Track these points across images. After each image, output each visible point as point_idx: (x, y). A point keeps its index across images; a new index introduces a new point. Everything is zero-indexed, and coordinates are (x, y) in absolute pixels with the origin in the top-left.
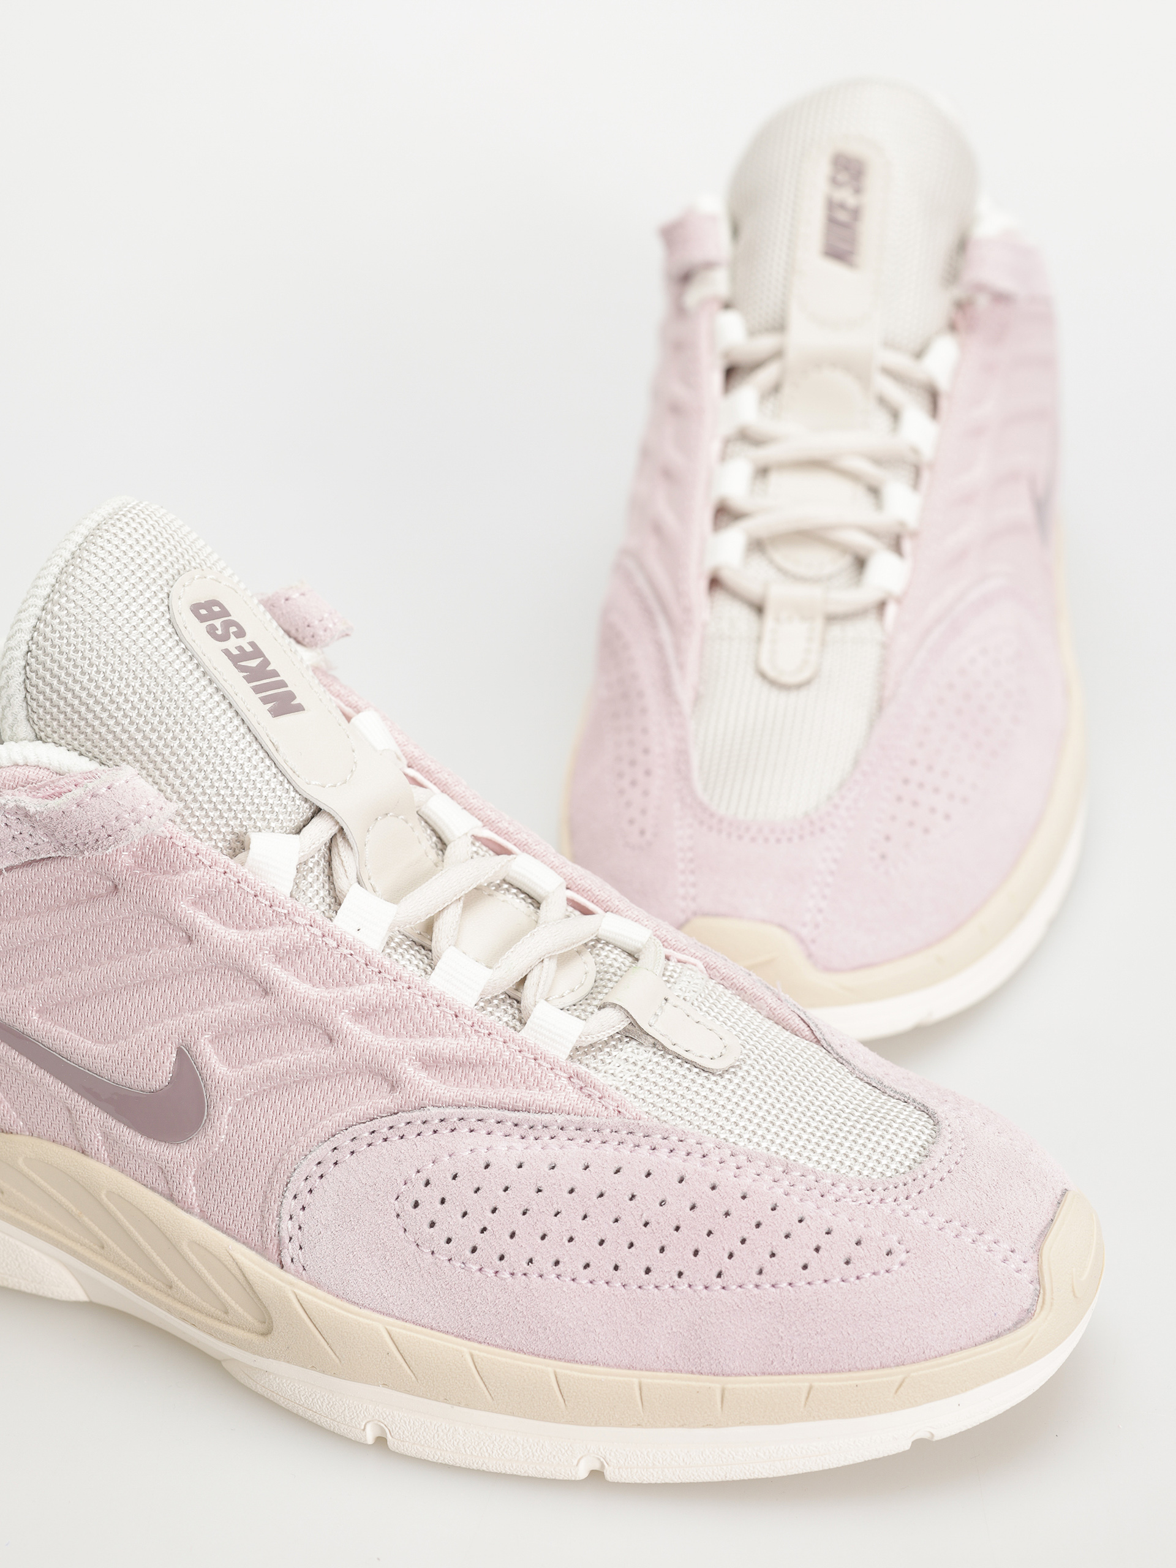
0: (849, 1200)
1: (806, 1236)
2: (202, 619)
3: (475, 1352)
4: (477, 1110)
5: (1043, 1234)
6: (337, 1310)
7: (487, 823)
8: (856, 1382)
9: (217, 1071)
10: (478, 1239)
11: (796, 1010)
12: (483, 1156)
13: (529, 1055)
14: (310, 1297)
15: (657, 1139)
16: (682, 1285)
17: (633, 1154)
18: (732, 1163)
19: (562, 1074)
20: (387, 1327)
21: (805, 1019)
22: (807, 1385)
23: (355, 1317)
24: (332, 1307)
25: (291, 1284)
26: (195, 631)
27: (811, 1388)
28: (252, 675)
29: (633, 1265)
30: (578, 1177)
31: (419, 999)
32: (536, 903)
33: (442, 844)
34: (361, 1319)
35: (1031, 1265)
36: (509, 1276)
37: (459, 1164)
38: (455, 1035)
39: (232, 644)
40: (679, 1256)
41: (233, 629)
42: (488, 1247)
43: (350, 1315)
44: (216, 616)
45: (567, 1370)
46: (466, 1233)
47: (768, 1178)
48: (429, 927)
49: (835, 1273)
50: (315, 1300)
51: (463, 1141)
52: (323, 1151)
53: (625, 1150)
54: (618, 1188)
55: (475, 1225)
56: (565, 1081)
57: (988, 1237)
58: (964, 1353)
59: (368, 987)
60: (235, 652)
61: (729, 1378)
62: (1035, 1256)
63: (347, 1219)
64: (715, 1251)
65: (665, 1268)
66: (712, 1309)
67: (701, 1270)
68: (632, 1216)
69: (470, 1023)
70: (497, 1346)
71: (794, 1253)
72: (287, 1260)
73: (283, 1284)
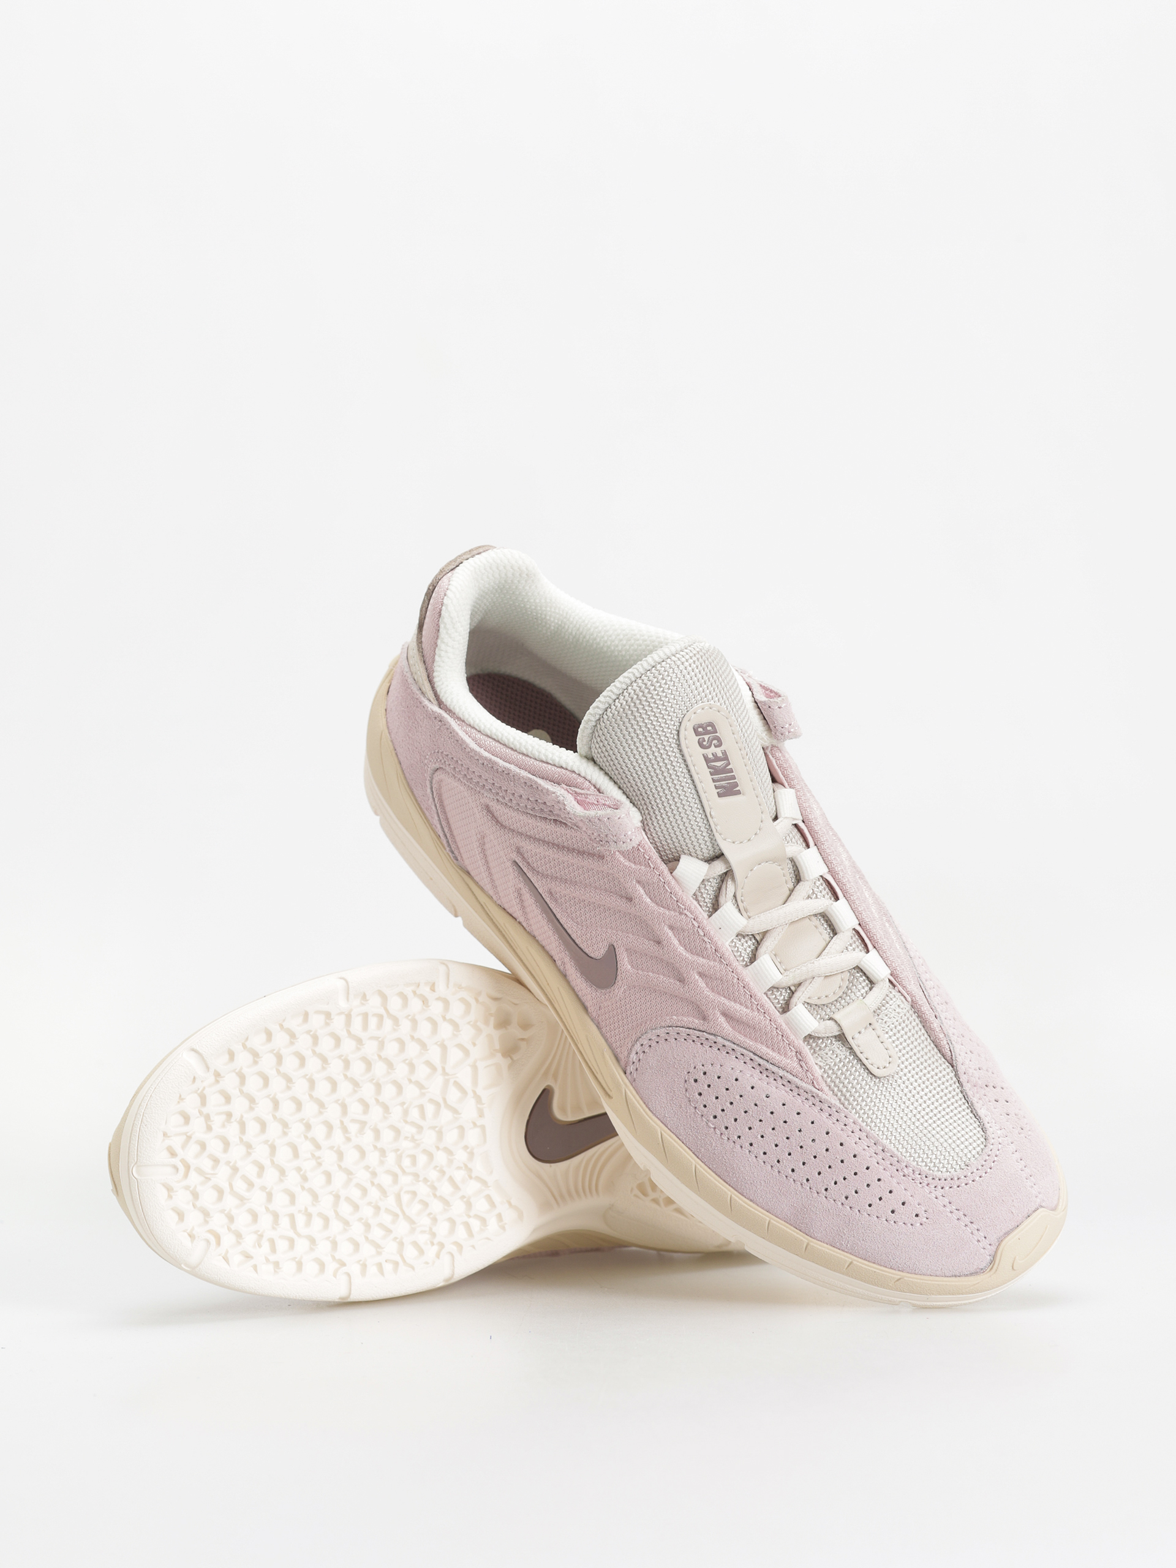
0: (910, 1178)
1: (878, 1189)
2: (697, 733)
3: (698, 1166)
4: (742, 1050)
5: (1007, 1234)
6: (642, 1110)
7: (831, 871)
8: (875, 1270)
9: (625, 967)
10: (719, 1113)
11: (950, 1044)
12: (737, 1074)
13: (780, 1033)
14: (632, 1097)
15: (825, 1106)
16: (807, 1186)
17: (810, 1108)
18: (858, 1134)
19: (793, 1049)
20: (662, 1132)
21: (952, 1050)
22: (850, 1260)
23: (648, 1118)
24: (640, 1108)
25: (626, 1085)
26: (690, 741)
27: (851, 1263)
28: (715, 771)
29: (787, 1163)
30: (778, 1108)
31: (735, 980)
32: (834, 932)
33: (798, 879)
34: (651, 1121)
35: (994, 1248)
36: (727, 1139)
37: (723, 1073)
38: (747, 1007)
39: (709, 752)
40: (810, 1171)
41: (715, 742)
42: (721, 1122)
43: (647, 1116)
44: (707, 733)
45: (737, 1197)
46: (715, 1107)
47: (872, 1150)
48: (764, 934)
49: (883, 1215)
50: (634, 1100)
51: (731, 1062)
52: (662, 1032)
53: (807, 1104)
54: (795, 1121)
55: (720, 1106)
56: (794, 1054)
57: (975, 1226)
58: (937, 1278)
59: (712, 963)
60: (710, 756)
61: (813, 1240)
62: (997, 1244)
63: (662, 1070)
64: (828, 1177)
65: (802, 1172)
66: (816, 1205)
67: (819, 1183)
68: (796, 1138)
69: (756, 1003)
70: (710, 1168)
71: (867, 1196)
72: (628, 1072)
73: (622, 1083)
